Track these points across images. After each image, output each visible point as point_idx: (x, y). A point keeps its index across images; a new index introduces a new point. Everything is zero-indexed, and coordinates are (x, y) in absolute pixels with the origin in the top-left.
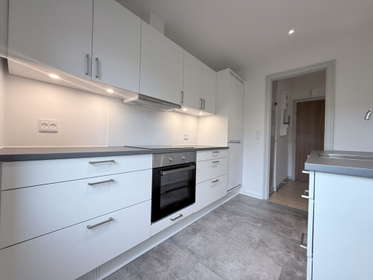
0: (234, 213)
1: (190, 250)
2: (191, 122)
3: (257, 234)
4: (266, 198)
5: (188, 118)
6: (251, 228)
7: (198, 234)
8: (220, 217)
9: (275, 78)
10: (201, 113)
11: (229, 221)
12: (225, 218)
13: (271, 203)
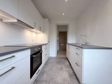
0: (51, 63)
1: (45, 81)
2: (34, 34)
3: (59, 67)
4: (56, 56)
5: (34, 33)
6: (57, 65)
7: (44, 74)
8: (48, 65)
9: (58, 25)
10: (39, 32)
11: (51, 66)
12: (49, 65)
13: (58, 57)
